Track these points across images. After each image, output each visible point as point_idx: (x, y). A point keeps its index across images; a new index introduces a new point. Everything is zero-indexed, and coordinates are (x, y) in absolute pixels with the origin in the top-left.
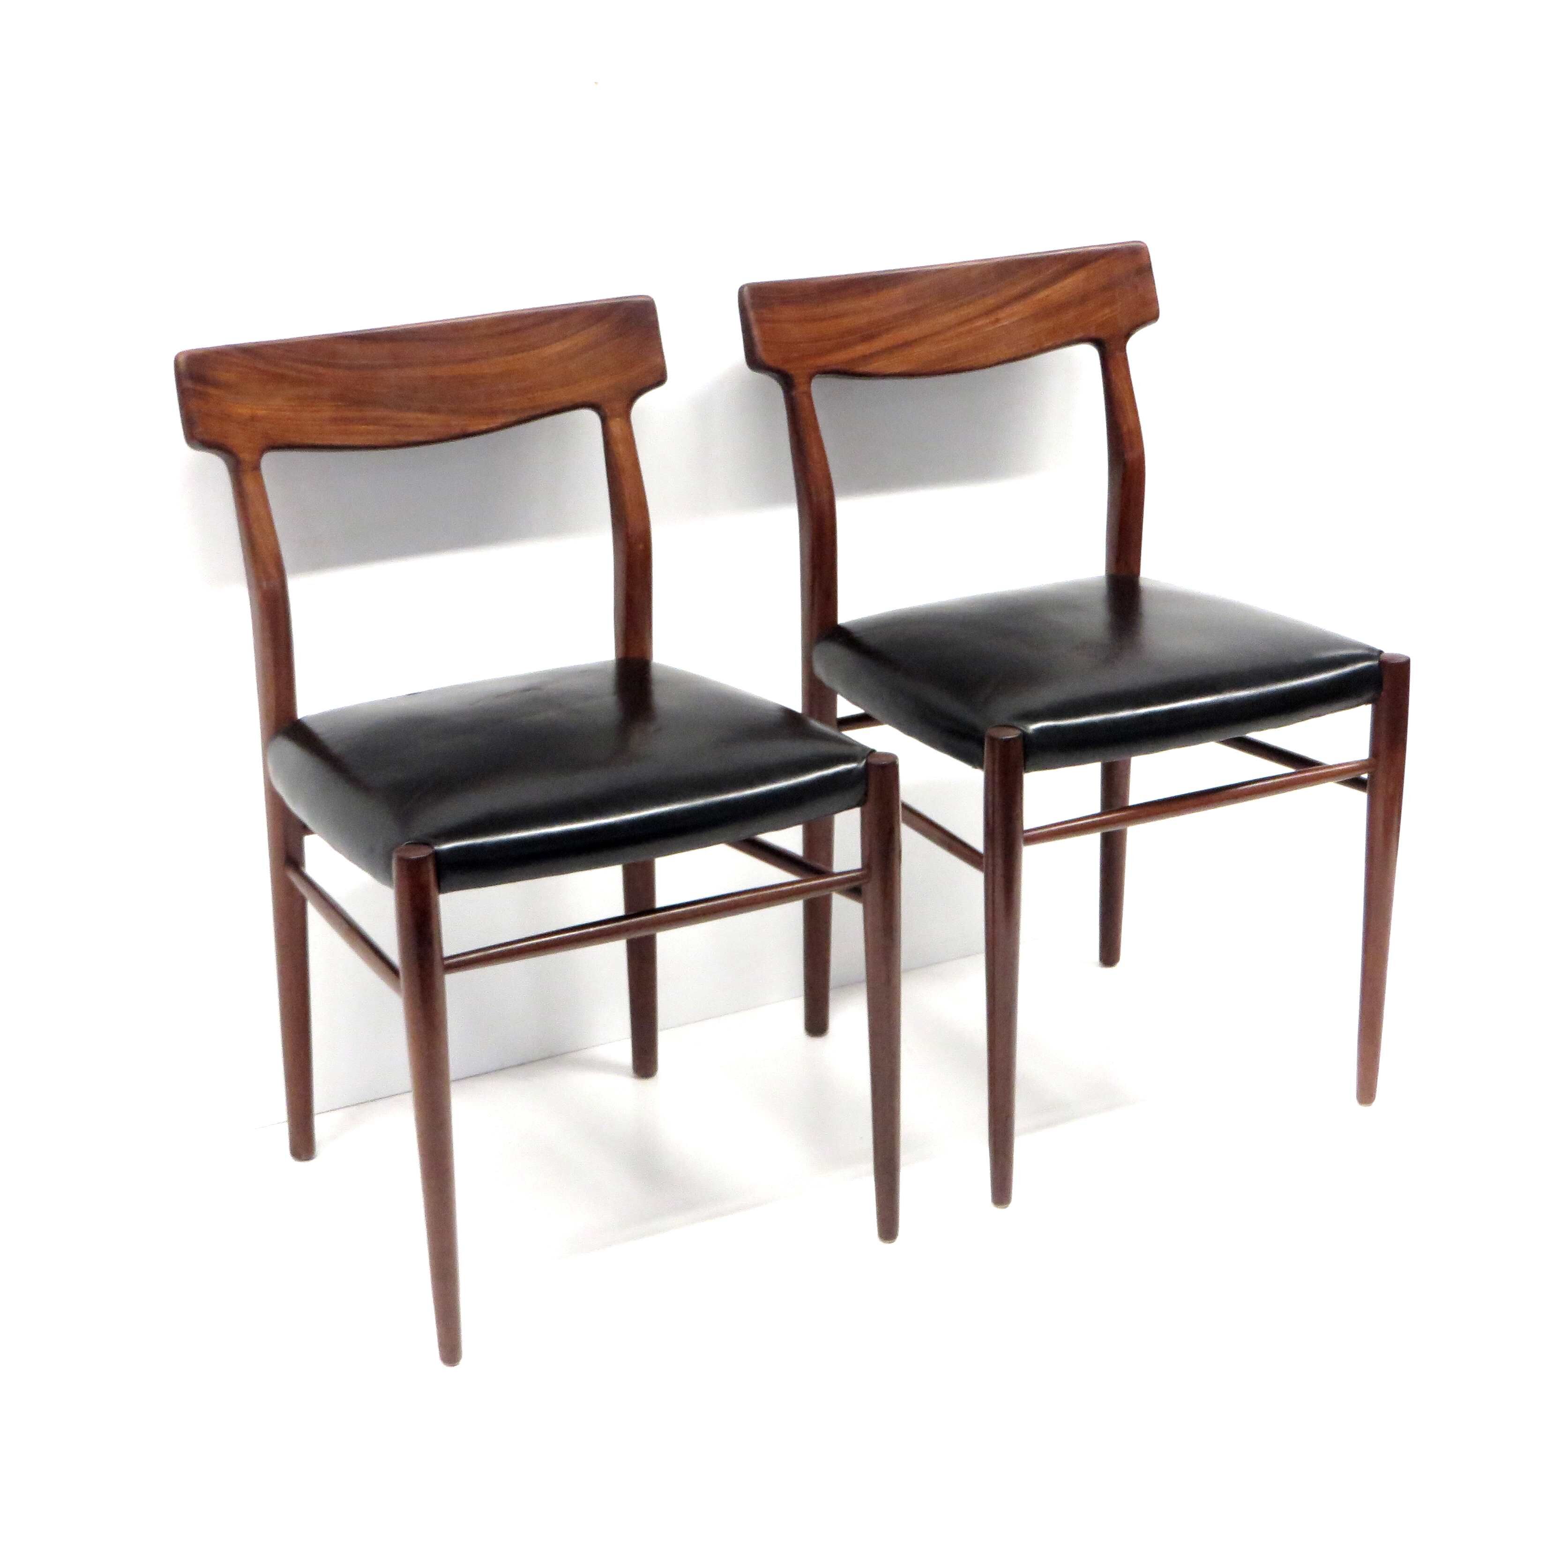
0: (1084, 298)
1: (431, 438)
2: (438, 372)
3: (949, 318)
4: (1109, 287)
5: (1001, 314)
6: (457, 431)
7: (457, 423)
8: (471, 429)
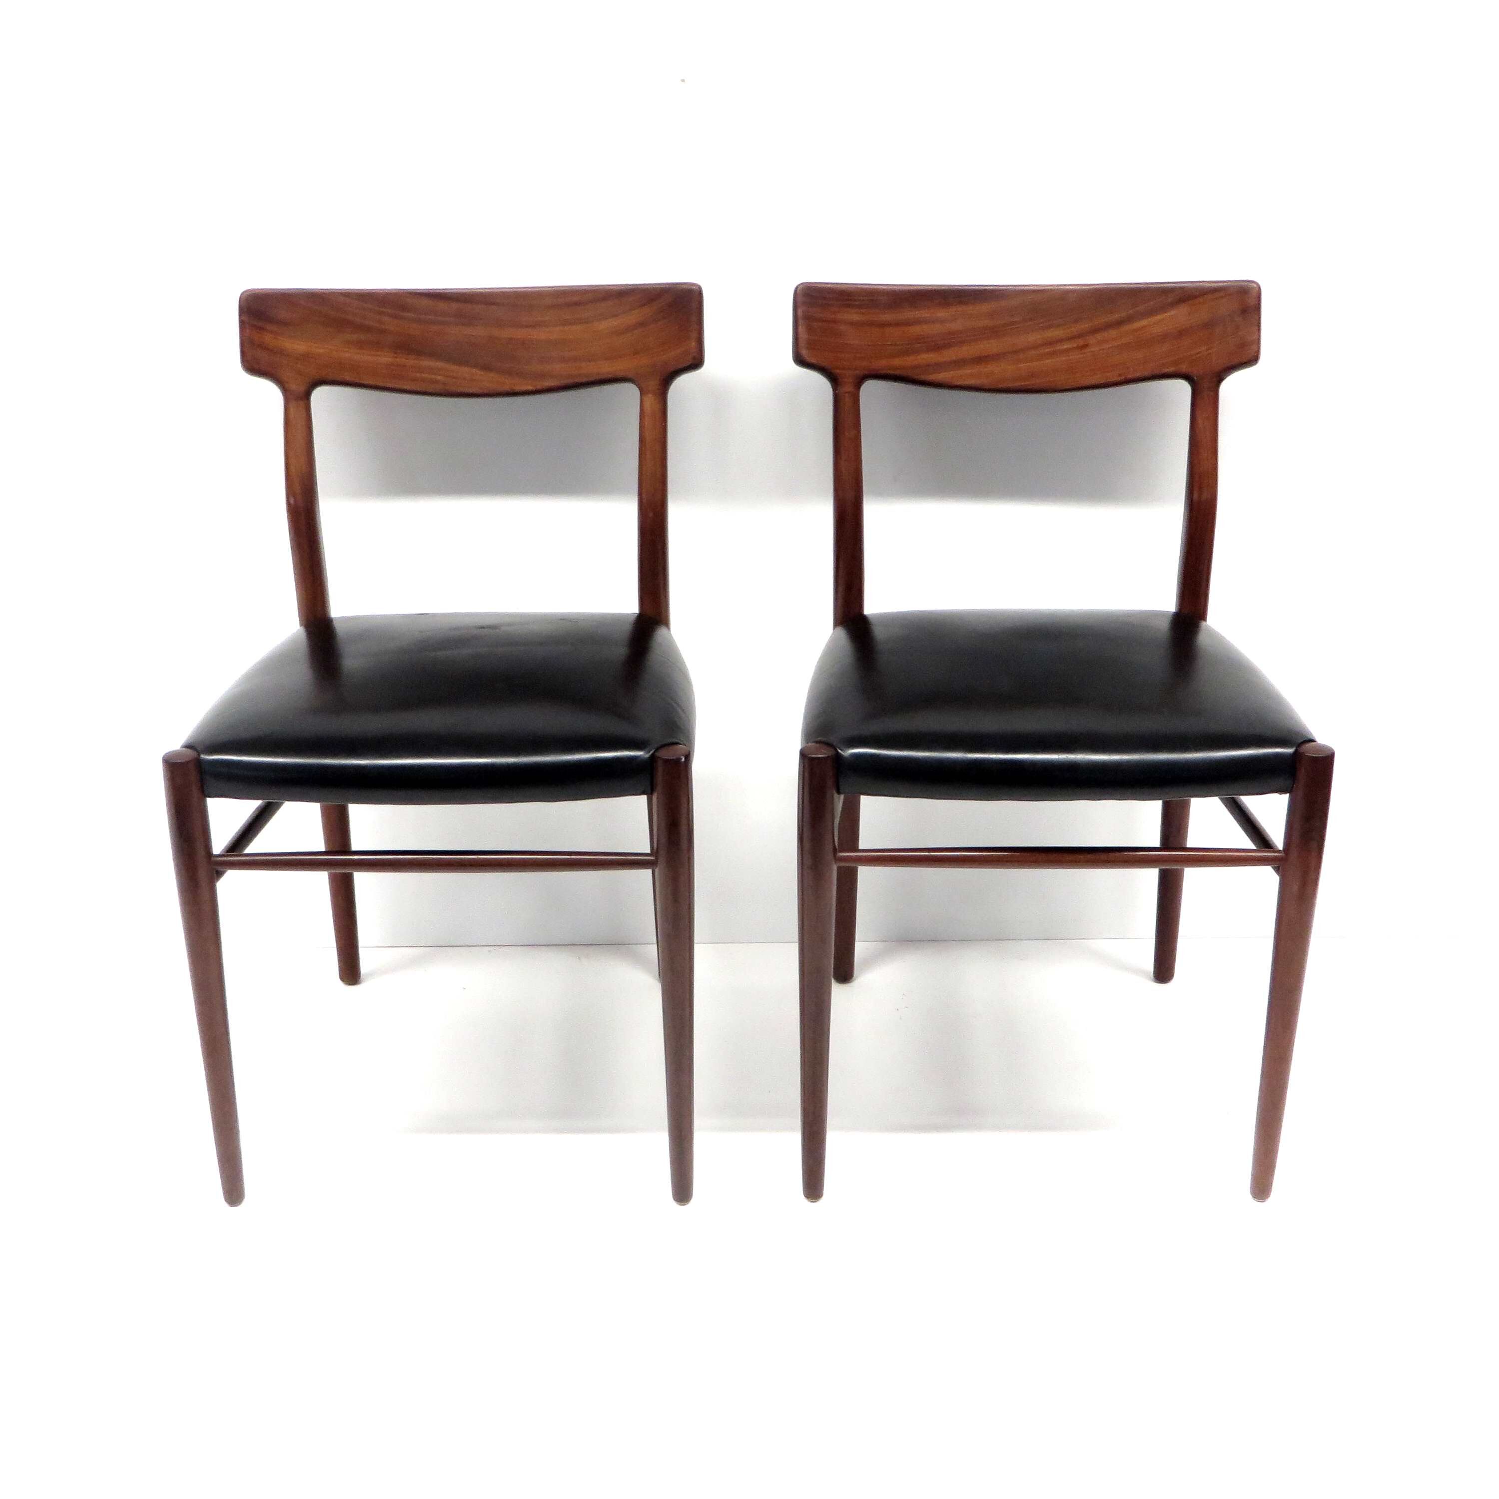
0: (1181, 334)
1: (479, 391)
2: (496, 332)
3: (1033, 338)
4: (1208, 325)
5: (1092, 340)
6: (507, 388)
7: (508, 383)
8: (518, 388)
